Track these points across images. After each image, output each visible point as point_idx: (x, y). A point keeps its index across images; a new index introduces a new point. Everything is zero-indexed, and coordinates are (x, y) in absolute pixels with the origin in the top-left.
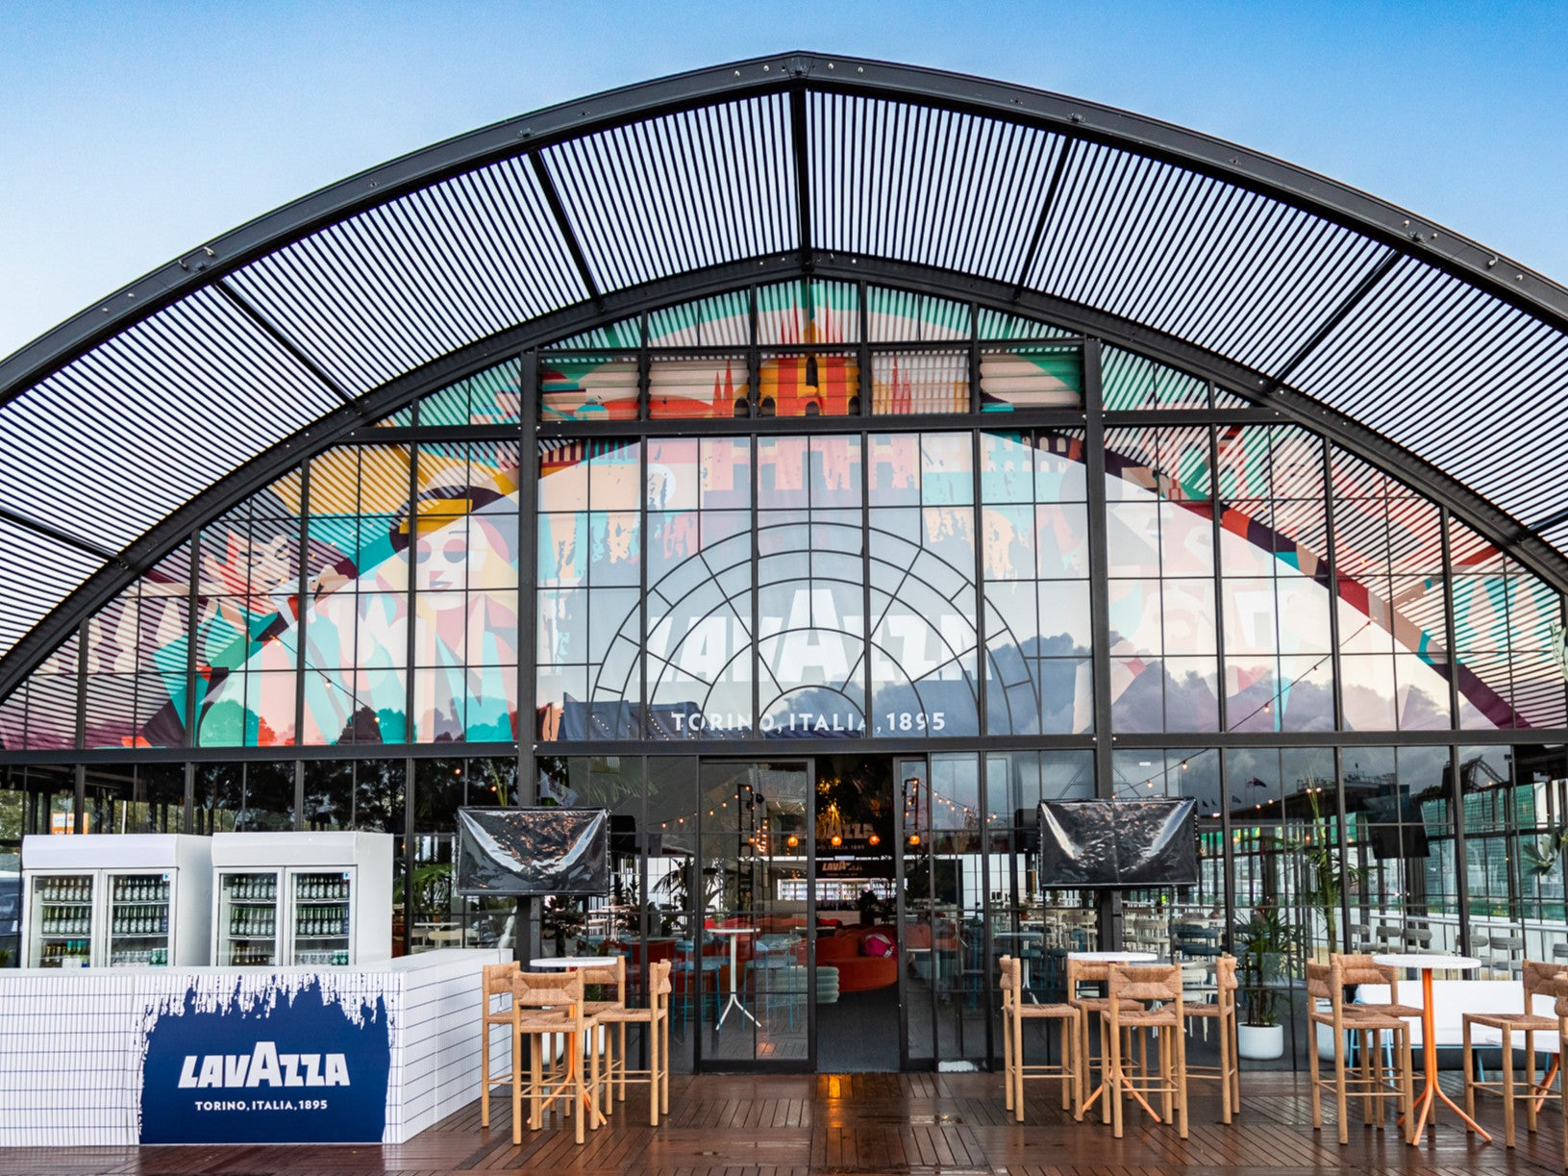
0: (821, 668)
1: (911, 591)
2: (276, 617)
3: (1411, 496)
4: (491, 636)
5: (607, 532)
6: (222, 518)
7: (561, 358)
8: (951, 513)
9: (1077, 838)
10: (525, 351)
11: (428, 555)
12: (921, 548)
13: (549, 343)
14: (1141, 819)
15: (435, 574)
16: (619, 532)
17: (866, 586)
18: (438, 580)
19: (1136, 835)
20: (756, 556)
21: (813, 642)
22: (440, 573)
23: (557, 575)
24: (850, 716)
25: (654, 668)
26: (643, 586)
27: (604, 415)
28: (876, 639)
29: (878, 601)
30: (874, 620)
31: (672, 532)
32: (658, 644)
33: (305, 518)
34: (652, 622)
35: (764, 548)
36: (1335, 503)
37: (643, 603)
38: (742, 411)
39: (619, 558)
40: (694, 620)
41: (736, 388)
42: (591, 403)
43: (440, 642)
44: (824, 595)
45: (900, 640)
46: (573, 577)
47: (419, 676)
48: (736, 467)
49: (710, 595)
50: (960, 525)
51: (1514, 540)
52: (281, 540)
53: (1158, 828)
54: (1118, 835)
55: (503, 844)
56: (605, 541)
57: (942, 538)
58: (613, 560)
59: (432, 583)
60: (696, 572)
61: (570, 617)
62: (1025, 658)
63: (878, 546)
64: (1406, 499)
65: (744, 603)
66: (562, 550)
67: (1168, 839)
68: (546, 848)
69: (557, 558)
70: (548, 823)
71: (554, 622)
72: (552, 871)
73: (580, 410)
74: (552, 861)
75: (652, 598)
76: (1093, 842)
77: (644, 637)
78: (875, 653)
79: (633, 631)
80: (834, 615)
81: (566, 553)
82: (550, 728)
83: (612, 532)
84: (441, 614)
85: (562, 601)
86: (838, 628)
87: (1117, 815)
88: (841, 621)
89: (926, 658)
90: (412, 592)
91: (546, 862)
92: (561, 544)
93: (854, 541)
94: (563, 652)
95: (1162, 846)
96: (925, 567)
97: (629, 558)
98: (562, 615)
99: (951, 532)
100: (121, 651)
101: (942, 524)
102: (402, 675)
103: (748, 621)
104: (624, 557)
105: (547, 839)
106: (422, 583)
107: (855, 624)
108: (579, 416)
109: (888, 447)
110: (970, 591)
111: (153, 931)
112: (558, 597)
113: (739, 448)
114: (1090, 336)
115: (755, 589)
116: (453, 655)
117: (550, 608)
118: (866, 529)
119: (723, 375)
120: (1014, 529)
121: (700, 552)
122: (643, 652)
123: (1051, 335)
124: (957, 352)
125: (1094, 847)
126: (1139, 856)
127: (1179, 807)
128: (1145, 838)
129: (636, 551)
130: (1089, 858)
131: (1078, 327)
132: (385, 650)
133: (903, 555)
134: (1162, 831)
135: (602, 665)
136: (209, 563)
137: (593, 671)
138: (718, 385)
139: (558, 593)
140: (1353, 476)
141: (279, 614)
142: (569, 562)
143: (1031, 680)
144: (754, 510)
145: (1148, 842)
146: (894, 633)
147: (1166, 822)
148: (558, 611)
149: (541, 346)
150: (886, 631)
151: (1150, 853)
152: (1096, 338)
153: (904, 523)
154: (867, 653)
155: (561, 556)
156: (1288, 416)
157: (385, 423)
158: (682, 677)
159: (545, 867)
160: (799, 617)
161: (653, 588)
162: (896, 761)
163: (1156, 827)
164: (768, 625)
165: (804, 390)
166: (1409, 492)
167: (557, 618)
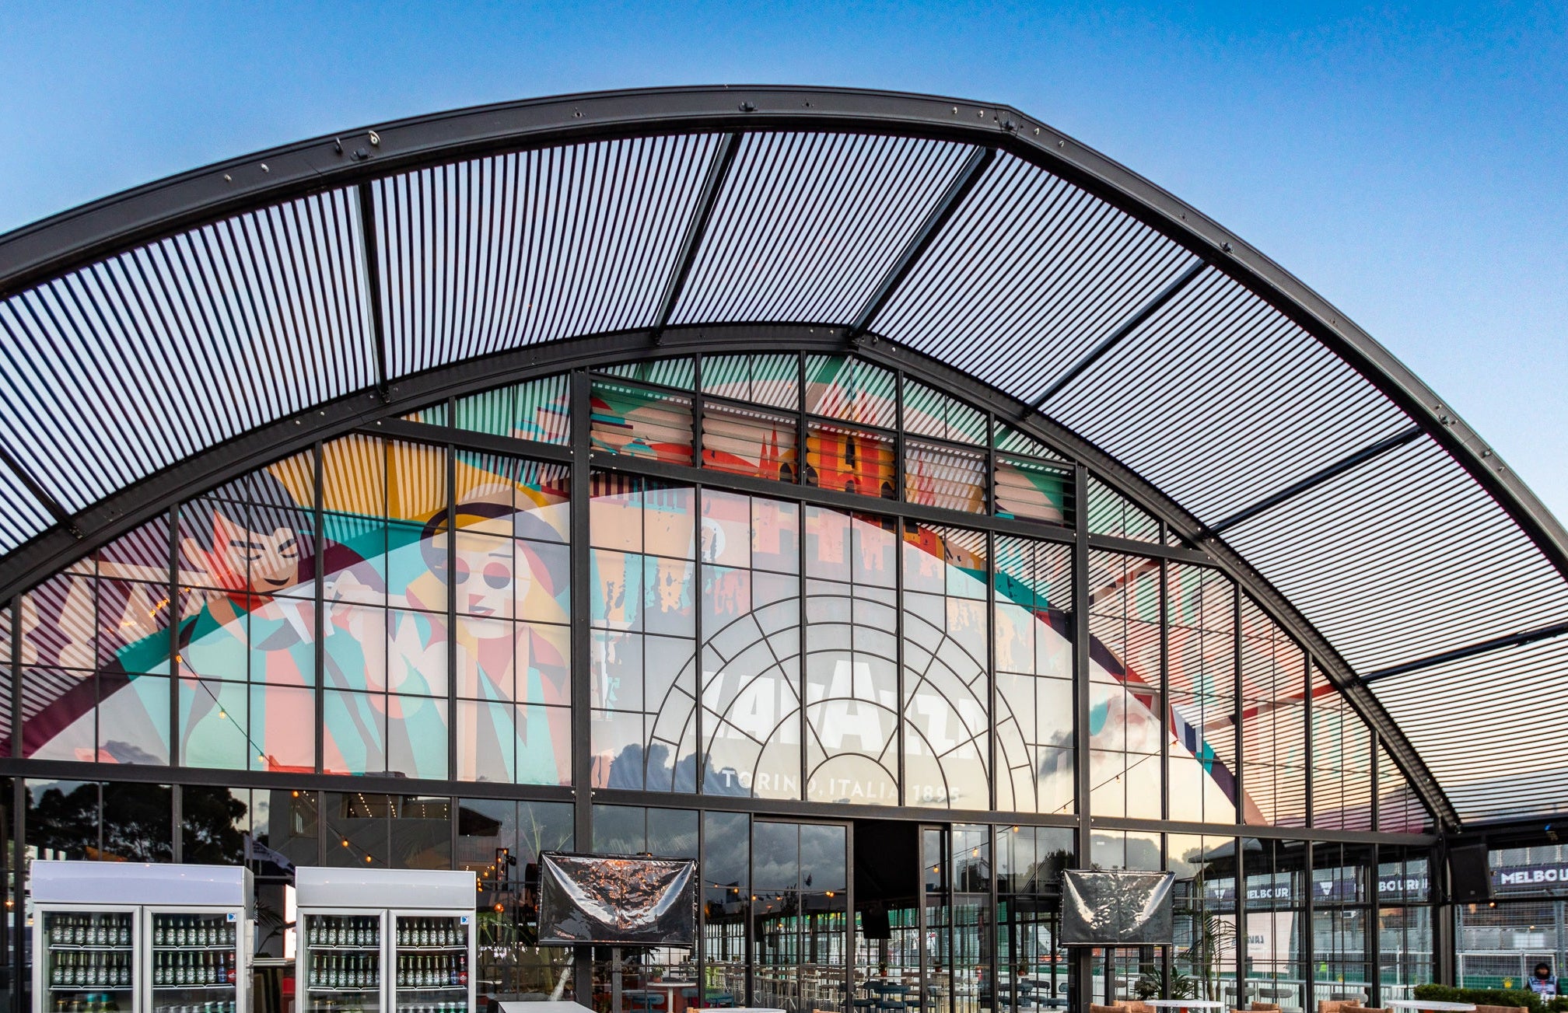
0: (858, 737)
1: (937, 673)
2: (281, 624)
3: (1288, 641)
4: (536, 672)
5: (658, 581)
6: (212, 495)
7: (611, 384)
8: (968, 605)
9: (1091, 904)
10: (576, 369)
11: (466, 576)
12: (945, 635)
13: (599, 367)
14: (1136, 889)
15: (475, 598)
16: (669, 581)
17: (899, 663)
18: (478, 605)
19: (1132, 902)
20: (803, 624)
21: (852, 712)
22: (481, 598)
23: (606, 617)
24: (883, 785)
25: (709, 723)
26: (697, 638)
27: (652, 455)
28: (908, 714)
29: (910, 680)
30: (907, 696)
31: (722, 588)
32: (710, 699)
33: (318, 512)
34: (706, 676)
35: (811, 617)
36: (1244, 639)
37: (697, 655)
38: (786, 476)
39: (670, 608)
40: (744, 680)
41: (782, 452)
42: (638, 443)
43: (482, 675)
44: (863, 667)
45: (926, 717)
46: (623, 618)
47: (461, 707)
48: (782, 531)
49: (760, 656)
50: (974, 617)
51: (1349, 684)
52: (284, 534)
53: (1148, 897)
54: (1119, 902)
55: (589, 892)
56: (656, 587)
57: (960, 628)
58: (665, 609)
59: (471, 607)
60: (747, 632)
61: (620, 662)
62: (1025, 745)
63: (911, 627)
64: (1283, 642)
65: (792, 667)
66: (610, 591)
67: (1156, 907)
68: (634, 897)
69: (605, 598)
70: (635, 872)
71: (604, 666)
72: (640, 922)
73: (629, 446)
74: (641, 912)
75: (706, 652)
76: (1102, 907)
77: (699, 691)
78: (907, 727)
79: (688, 682)
80: (872, 689)
81: (616, 594)
82: (599, 776)
83: (663, 582)
84: (482, 643)
85: (611, 644)
86: (875, 701)
87: (1119, 886)
88: (877, 695)
89: (947, 737)
90: (452, 614)
91: (634, 912)
92: (610, 585)
93: (889, 621)
94: (613, 698)
95: (1152, 912)
96: (948, 652)
97: (680, 608)
98: (612, 658)
99: (967, 624)
100: (69, 642)
101: (960, 615)
102: (442, 707)
103: (796, 685)
104: (676, 607)
105: (634, 889)
106: (462, 606)
107: (890, 699)
108: (626, 452)
109: (916, 535)
110: (984, 678)
111: (207, 982)
112: (607, 640)
113: (784, 514)
114: (1080, 464)
115: (802, 655)
116: (498, 690)
117: (601, 651)
118: (899, 609)
119: (769, 437)
120: (1015, 627)
121: (752, 612)
122: (698, 706)
123: (1049, 456)
124: (971, 455)
125: (1102, 911)
126: (1133, 920)
127: (1163, 879)
128: (1138, 905)
129: (689, 604)
130: (1098, 921)
131: (1072, 454)
132: (420, 675)
133: (931, 639)
134: (1150, 899)
135: (658, 715)
136: (190, 548)
137: (650, 719)
138: (764, 444)
139: (607, 636)
140: (1254, 621)
141: (286, 621)
142: (618, 605)
143: (1030, 764)
144: (802, 576)
145: (1140, 908)
146: (921, 712)
147: (1153, 892)
148: (607, 655)
149: (592, 367)
150: (915, 710)
151: (1141, 918)
152: (1084, 466)
153: (930, 608)
154: (900, 728)
155: (610, 597)
156: (1215, 562)
157: (412, 418)
158: (733, 734)
159: (633, 917)
160: (840, 687)
161: (708, 642)
162: (920, 828)
163: (1147, 896)
164: (814, 692)
165: (842, 466)
166: (1287, 638)
167: (607, 661)
